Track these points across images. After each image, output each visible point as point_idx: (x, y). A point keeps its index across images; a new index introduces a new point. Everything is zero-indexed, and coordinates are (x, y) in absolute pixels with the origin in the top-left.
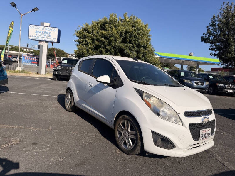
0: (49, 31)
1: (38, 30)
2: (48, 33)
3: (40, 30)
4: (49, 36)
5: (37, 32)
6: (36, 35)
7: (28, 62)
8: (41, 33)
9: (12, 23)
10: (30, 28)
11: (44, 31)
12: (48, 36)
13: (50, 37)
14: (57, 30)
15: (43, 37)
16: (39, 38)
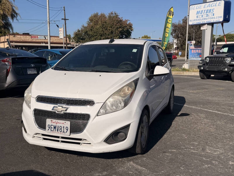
0: (212, 8)
1: (198, 10)
2: (212, 11)
3: (201, 10)
4: (212, 15)
5: (198, 13)
6: (197, 18)
7: (196, 56)
8: (203, 14)
9: (172, 10)
10: (190, 11)
11: (206, 9)
12: (210, 15)
13: (213, 17)
14: (222, 3)
15: (205, 19)
16: (201, 21)
